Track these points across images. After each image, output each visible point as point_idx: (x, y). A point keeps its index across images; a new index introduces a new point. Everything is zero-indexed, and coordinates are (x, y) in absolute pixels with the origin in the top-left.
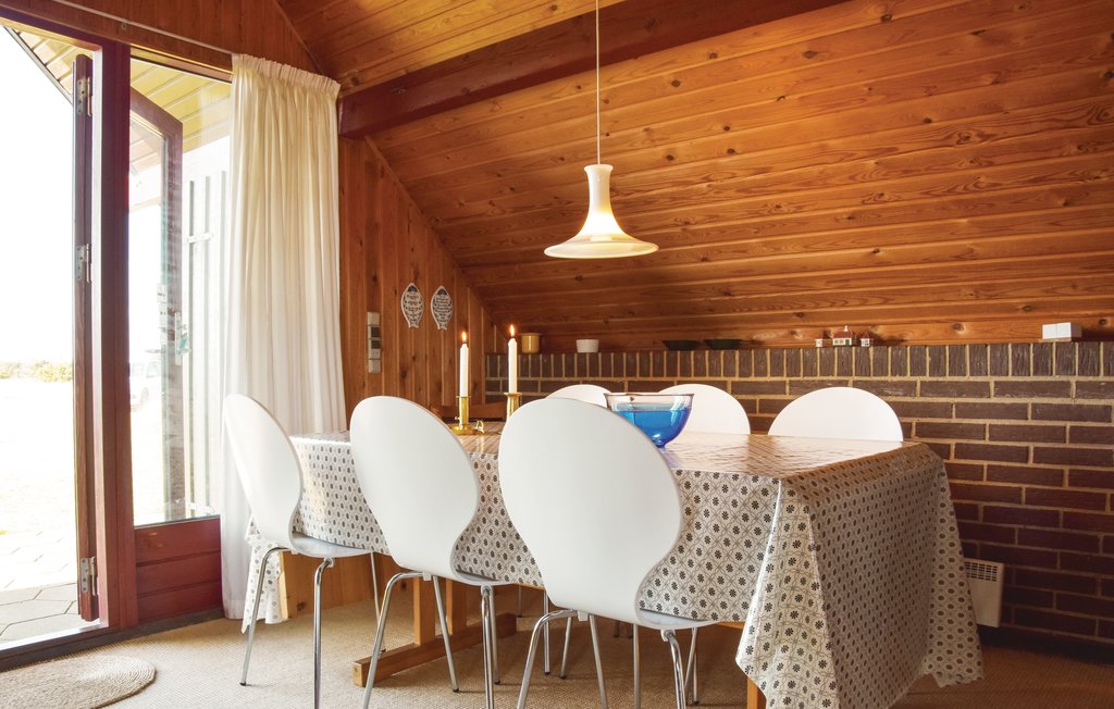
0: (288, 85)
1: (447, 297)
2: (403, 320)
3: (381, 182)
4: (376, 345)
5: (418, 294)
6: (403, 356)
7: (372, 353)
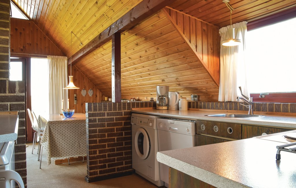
0: (57, 59)
1: (92, 91)
2: (82, 95)
3: (77, 72)
4: (75, 100)
5: (85, 90)
6: (82, 101)
7: (75, 101)
